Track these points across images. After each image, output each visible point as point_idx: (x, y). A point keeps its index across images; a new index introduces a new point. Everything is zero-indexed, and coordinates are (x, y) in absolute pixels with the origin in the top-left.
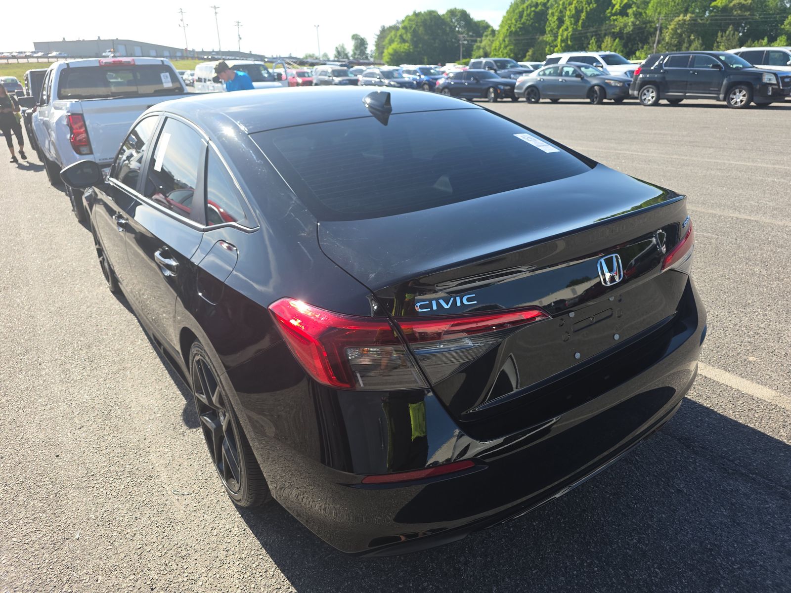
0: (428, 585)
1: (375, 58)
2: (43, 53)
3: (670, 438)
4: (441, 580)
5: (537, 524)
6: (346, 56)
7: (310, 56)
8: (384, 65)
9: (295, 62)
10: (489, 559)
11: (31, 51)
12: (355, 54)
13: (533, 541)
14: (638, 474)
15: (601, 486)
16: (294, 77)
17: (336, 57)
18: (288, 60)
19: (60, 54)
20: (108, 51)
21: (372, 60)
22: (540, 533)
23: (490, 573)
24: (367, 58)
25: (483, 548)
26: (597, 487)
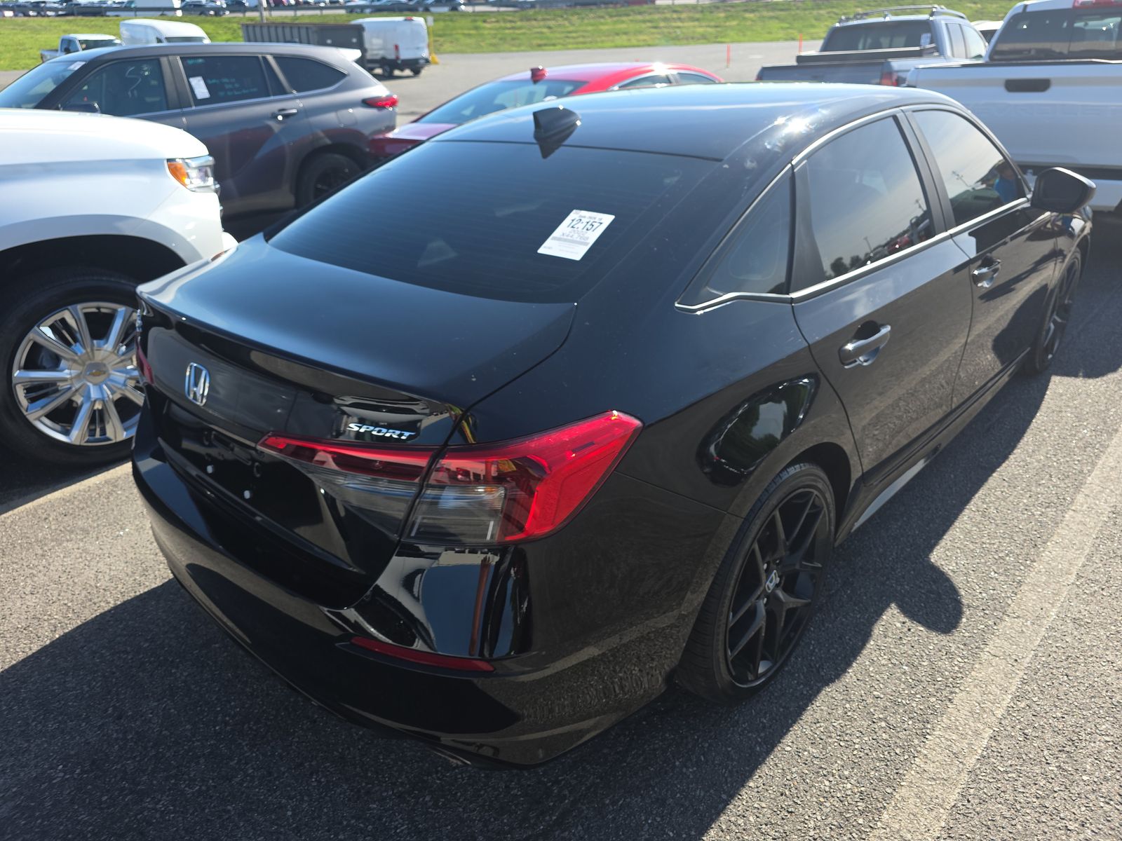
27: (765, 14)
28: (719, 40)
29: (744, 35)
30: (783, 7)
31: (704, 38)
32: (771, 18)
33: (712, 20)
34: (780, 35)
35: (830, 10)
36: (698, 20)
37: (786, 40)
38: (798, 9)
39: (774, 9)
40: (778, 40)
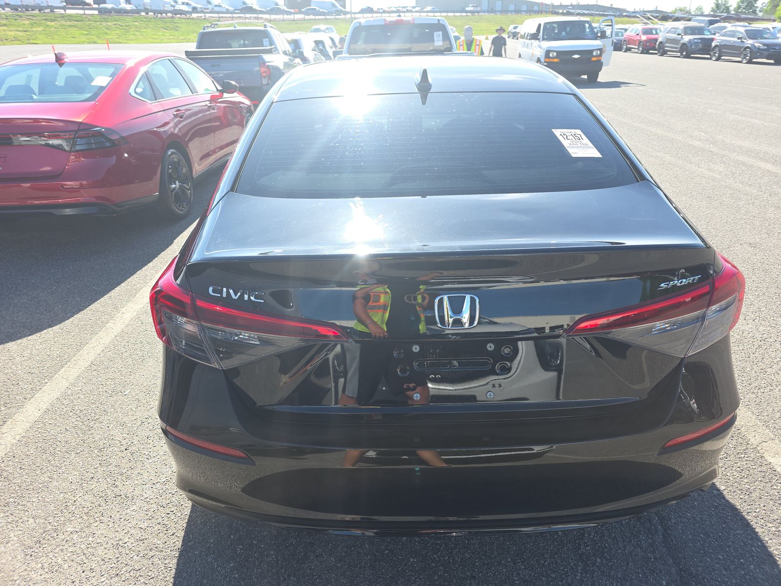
0: (273, 555)
1: (766, 12)
2: (420, 8)
3: (671, 561)
4: (287, 557)
5: (413, 562)
6: (727, 9)
7: (681, 10)
8: (774, 21)
9: (656, 17)
10: (339, 565)
11: (412, 6)
12: (739, 7)
13: (393, 574)
14: (578, 578)
15: (520, 564)
16: (638, 35)
17: (713, 10)
18: (649, 15)
19: (433, 8)
20: (471, 5)
21: (761, 14)
22: (407, 571)
23: (327, 576)
24: (754, 12)
25: (346, 552)
26: (515, 563)
27: (63, 23)
28: (31, 41)
29: (53, 39)
30: (77, 19)
31: (16, 40)
32: (70, 26)
33: (19, 26)
34: (83, 40)
35: (115, 23)
36: (5, 25)
37: (90, 43)
38: (89, 20)
39: (70, 20)
40: (83, 43)
